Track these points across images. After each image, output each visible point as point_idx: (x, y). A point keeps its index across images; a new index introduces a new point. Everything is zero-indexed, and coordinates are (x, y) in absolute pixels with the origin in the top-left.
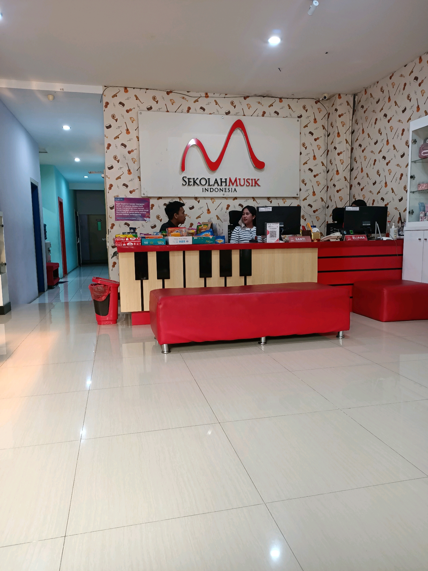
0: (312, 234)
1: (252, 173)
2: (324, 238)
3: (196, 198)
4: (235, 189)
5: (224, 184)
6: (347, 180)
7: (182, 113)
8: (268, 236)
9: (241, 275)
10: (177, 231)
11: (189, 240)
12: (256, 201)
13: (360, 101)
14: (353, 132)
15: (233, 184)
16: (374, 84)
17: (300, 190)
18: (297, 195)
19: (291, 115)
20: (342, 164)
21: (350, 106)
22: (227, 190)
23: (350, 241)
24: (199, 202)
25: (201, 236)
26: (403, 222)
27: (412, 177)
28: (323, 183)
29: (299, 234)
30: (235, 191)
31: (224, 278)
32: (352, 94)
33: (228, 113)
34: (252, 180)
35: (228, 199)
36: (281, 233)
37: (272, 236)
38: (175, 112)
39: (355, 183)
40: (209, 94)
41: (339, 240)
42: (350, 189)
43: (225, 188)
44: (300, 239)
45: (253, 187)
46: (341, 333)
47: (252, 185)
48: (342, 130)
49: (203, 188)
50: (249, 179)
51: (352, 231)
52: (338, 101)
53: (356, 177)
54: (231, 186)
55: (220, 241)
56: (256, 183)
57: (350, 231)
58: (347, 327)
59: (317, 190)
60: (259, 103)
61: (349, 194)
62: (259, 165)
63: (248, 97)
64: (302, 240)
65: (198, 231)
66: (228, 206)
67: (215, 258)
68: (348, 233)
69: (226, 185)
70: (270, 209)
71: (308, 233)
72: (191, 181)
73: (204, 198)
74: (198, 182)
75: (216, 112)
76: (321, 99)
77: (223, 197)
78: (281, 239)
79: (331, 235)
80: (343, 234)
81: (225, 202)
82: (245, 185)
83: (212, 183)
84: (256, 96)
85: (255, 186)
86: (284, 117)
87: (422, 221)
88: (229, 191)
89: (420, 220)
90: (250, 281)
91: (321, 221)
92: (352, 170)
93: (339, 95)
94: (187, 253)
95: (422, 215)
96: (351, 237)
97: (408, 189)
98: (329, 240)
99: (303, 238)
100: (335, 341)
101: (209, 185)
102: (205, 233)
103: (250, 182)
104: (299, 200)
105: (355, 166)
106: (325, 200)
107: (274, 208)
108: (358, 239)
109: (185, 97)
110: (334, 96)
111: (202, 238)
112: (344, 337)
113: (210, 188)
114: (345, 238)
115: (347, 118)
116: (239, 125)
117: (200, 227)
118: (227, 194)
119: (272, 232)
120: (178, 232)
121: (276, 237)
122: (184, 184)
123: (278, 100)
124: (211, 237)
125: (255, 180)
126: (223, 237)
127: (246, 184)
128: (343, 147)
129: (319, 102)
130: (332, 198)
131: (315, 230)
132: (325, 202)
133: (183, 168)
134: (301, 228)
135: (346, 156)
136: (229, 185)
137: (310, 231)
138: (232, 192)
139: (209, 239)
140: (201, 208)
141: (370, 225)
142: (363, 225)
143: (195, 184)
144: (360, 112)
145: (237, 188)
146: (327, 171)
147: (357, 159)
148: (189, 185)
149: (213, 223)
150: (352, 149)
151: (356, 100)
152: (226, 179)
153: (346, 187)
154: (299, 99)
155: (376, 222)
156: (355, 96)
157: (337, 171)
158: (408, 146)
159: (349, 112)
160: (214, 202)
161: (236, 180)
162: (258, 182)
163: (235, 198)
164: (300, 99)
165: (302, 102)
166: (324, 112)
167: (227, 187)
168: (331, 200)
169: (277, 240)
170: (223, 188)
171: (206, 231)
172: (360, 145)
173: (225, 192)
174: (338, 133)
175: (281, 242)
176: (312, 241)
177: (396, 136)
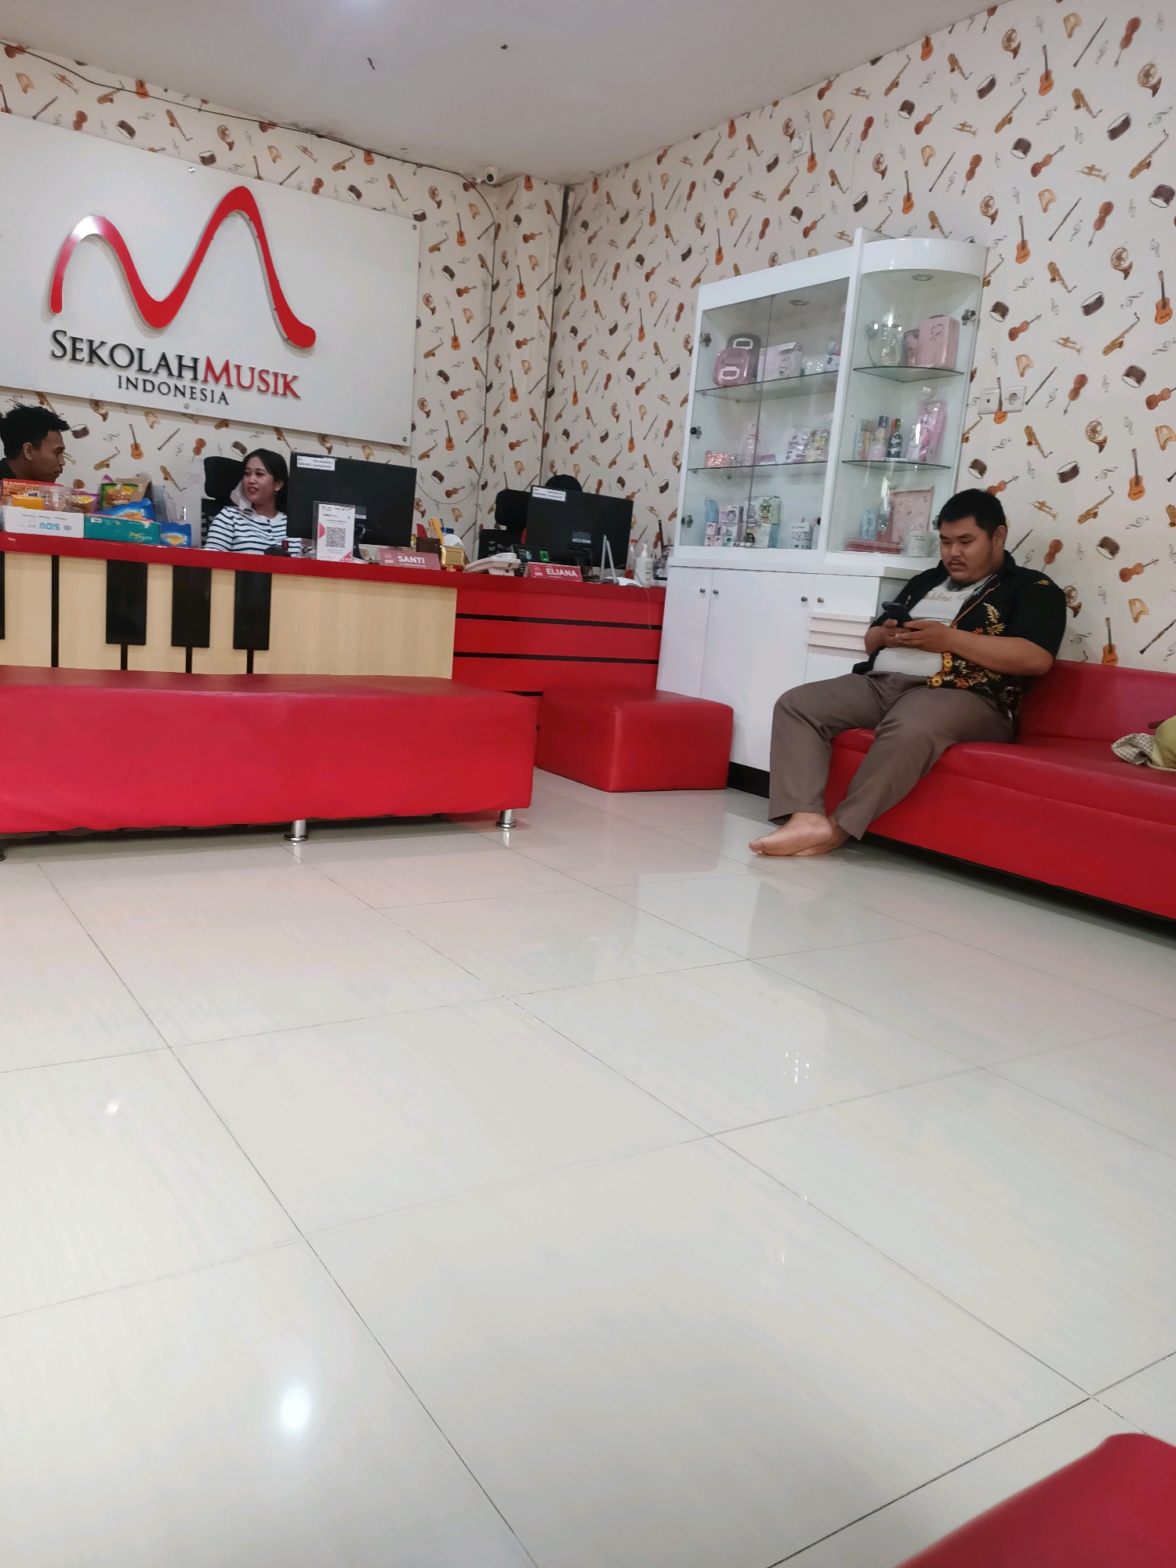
0: (444, 550)
1: (278, 356)
2: (475, 565)
3: (96, 404)
4: (223, 394)
5: (188, 374)
6: (537, 420)
7: (56, 124)
8: (322, 541)
9: (237, 646)
10: (32, 492)
11: (73, 526)
12: (285, 440)
13: (580, 208)
14: (557, 292)
15: (217, 379)
16: (618, 169)
17: (413, 427)
18: (405, 440)
19: (394, 206)
20: (526, 373)
21: (554, 217)
22: (198, 395)
23: (539, 579)
24: (105, 417)
25: (114, 517)
26: (667, 546)
27: (694, 431)
28: (475, 418)
29: (409, 545)
30: (223, 402)
31: (183, 651)
32: (561, 185)
33: (208, 160)
34: (276, 375)
35: (201, 422)
36: (359, 538)
37: (331, 543)
38: (34, 118)
39: (555, 430)
40: (149, 87)
41: (511, 574)
42: (544, 444)
43: (192, 388)
44: (409, 559)
45: (279, 399)
46: (508, 814)
47: (276, 392)
48: (531, 280)
49: (120, 377)
50: (267, 372)
51: (546, 552)
52: (524, 197)
53: (559, 416)
54: (211, 384)
55: (176, 539)
56: (287, 386)
57: (541, 552)
58: (523, 800)
59: (459, 434)
60: (305, 150)
61: (540, 458)
62: (300, 336)
63: (273, 125)
64: (415, 561)
65: (104, 502)
66: (201, 443)
67: (160, 587)
68: (536, 558)
69: (195, 378)
70: (330, 465)
71: (431, 546)
72: (81, 350)
73: (124, 406)
74: (104, 353)
75: (170, 148)
76: (479, 181)
77: (184, 415)
78: (357, 553)
79: (494, 558)
80: (524, 560)
81: (191, 433)
82: (255, 388)
83: (150, 362)
84: (296, 127)
85: (285, 394)
86: (375, 209)
87: (709, 545)
88: (203, 398)
89: (706, 542)
90: (263, 663)
91: (466, 521)
92: (550, 394)
93: (528, 179)
94: (65, 564)
95: (710, 531)
96: (543, 570)
97: (684, 461)
98: (486, 572)
99: (419, 558)
100: (493, 834)
101: (141, 369)
102: (129, 511)
103: (271, 379)
104: (407, 456)
105: (559, 384)
106: (478, 465)
107: (340, 462)
108: (559, 576)
109: (70, 76)
110: (514, 177)
111: (118, 523)
112: (514, 825)
113: (145, 381)
114: (526, 570)
115: (544, 247)
116: (239, 201)
117: (110, 490)
118: (197, 407)
119: (333, 530)
120: (36, 495)
121: (343, 546)
122: (59, 353)
123: (361, 154)
124: (147, 524)
125: (285, 376)
126: (186, 530)
127: (258, 387)
128: (531, 326)
129: (475, 188)
130: (497, 462)
131: (450, 541)
132: (476, 471)
133: (55, 303)
134: (415, 531)
135: (536, 352)
136: (206, 381)
137: (438, 542)
138: (212, 401)
139: (139, 528)
140: (112, 437)
141: (589, 542)
142: (574, 540)
143: (95, 359)
144: (578, 239)
145: (228, 393)
146: (487, 387)
147: (564, 366)
148: (74, 358)
149: (154, 483)
150: (553, 337)
151: (570, 202)
152: (195, 360)
153: (534, 437)
154: (419, 165)
155: (605, 537)
156: (567, 190)
157: (514, 391)
158: (690, 351)
159: (550, 231)
160: (156, 426)
161: (226, 368)
162: (293, 386)
163: (224, 423)
164: (422, 165)
165: (429, 178)
166: (485, 220)
167: (199, 386)
168: (494, 468)
169: (348, 556)
170: (184, 387)
171: (132, 505)
172: (574, 331)
173: (192, 398)
174: (521, 286)
175: (357, 561)
176: (444, 568)
177: (662, 320)
